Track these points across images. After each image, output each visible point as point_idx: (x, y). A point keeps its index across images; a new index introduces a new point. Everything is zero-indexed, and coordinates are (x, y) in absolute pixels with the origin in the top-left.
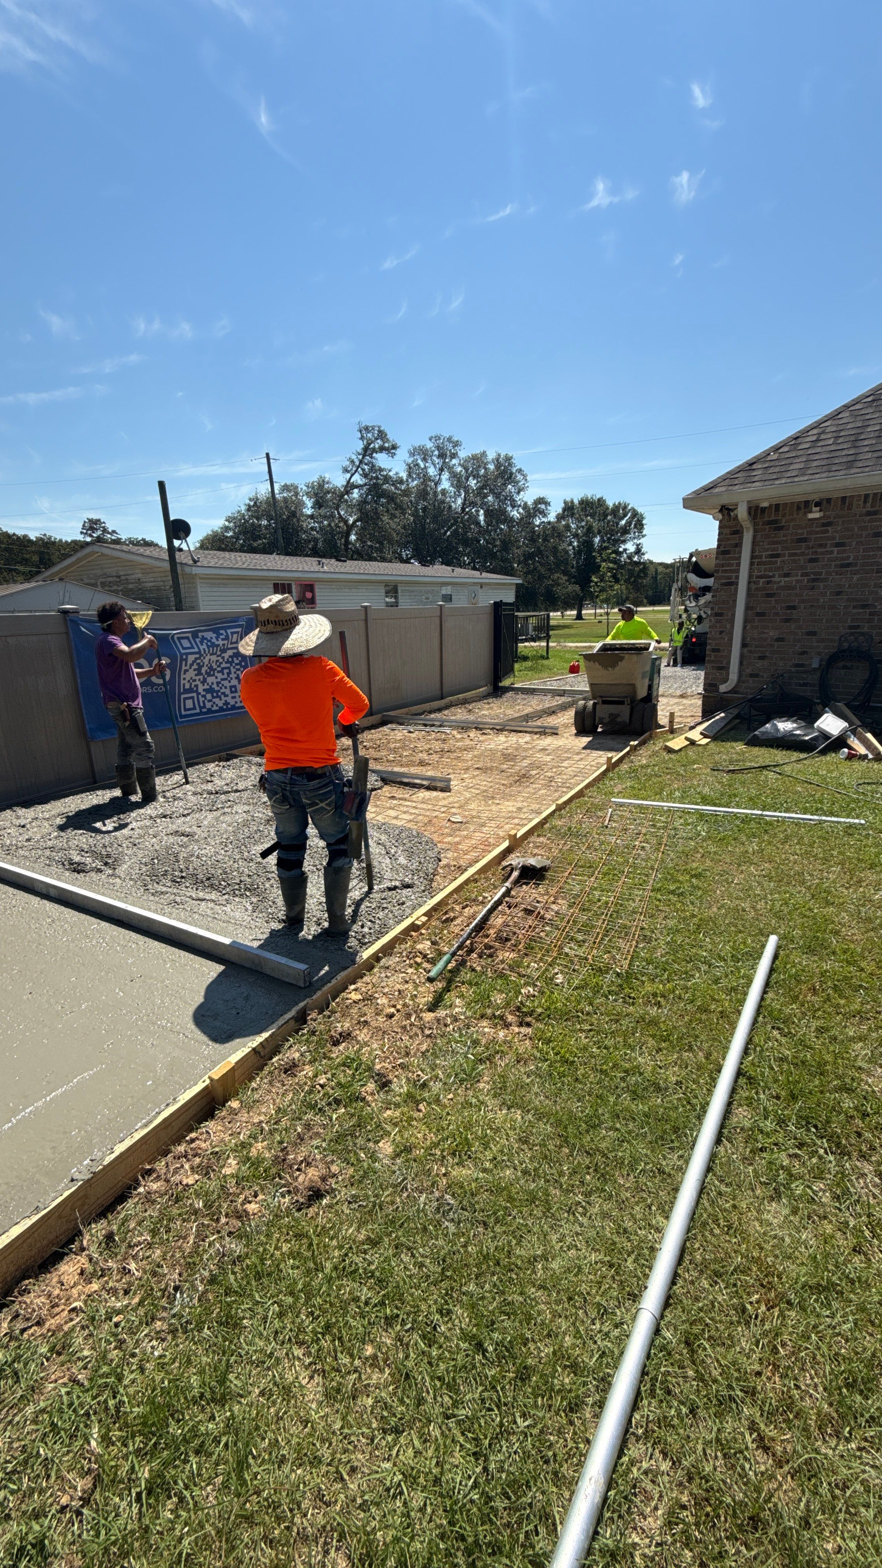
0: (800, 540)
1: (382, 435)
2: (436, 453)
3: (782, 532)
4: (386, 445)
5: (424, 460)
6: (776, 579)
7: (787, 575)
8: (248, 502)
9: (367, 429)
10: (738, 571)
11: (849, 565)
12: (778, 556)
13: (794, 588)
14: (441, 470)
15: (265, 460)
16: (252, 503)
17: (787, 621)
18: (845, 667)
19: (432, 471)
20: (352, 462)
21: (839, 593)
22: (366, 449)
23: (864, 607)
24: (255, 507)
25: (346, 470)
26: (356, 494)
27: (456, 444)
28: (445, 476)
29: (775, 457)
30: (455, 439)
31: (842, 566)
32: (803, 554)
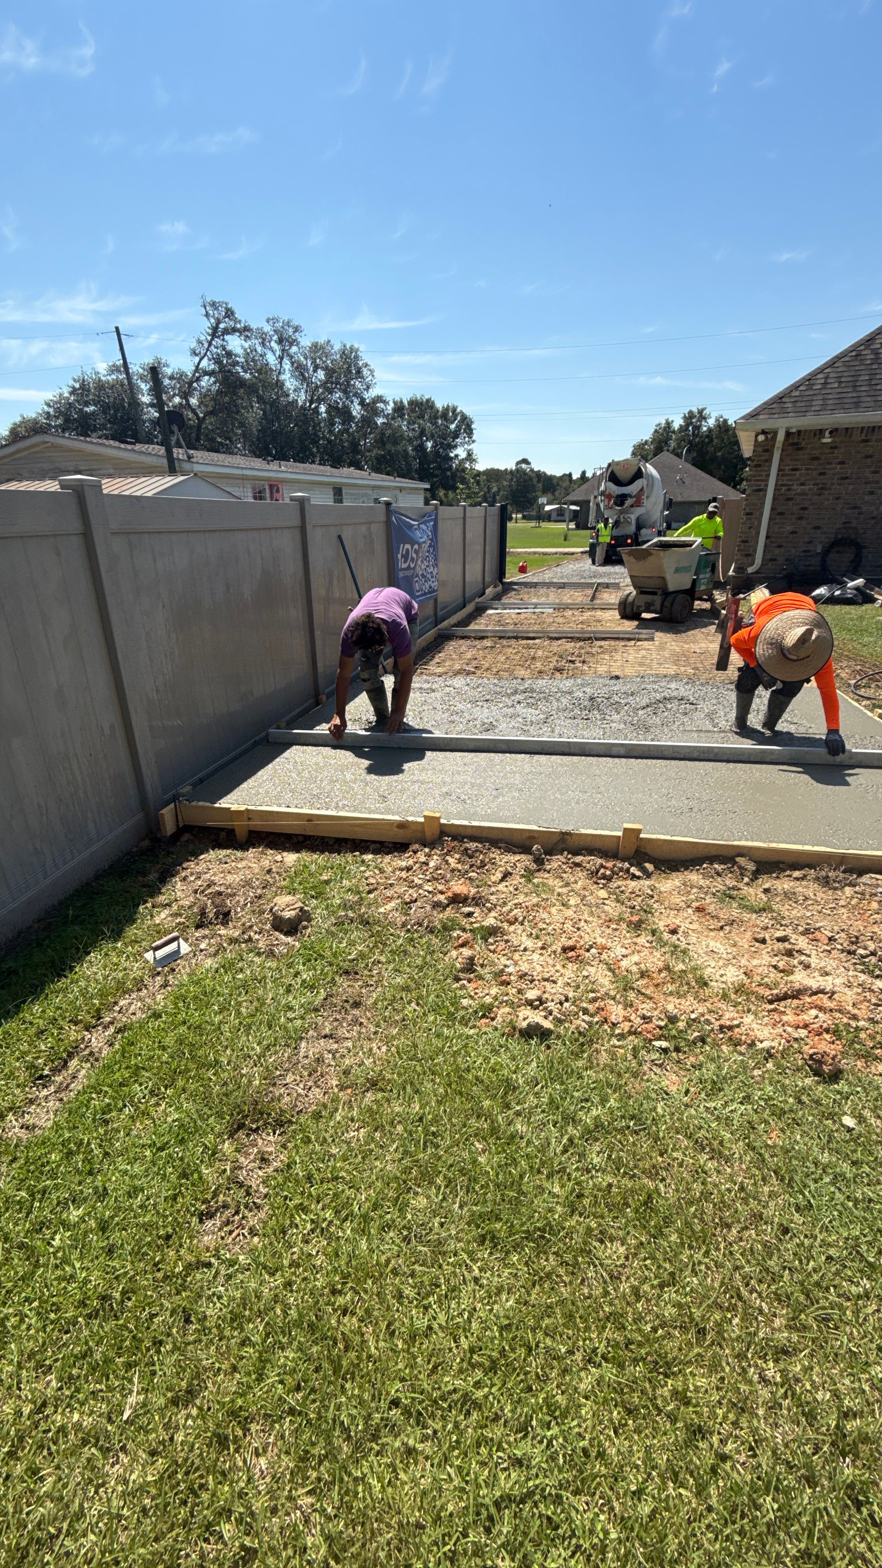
0: (814, 459)
1: (229, 313)
2: (275, 338)
3: (801, 452)
4: (238, 326)
5: (263, 344)
6: (795, 487)
7: (802, 484)
8: (71, 383)
9: (213, 305)
10: (767, 481)
11: (846, 478)
12: (797, 469)
13: (806, 494)
14: (281, 358)
15: (115, 335)
16: (77, 386)
17: (800, 518)
18: (838, 552)
19: (271, 359)
20: (200, 342)
21: (837, 499)
22: (215, 329)
23: (854, 508)
24: (82, 390)
25: (194, 353)
26: (206, 381)
27: (297, 329)
28: (287, 365)
29: (797, 393)
30: (295, 323)
31: (842, 479)
32: (815, 469)
